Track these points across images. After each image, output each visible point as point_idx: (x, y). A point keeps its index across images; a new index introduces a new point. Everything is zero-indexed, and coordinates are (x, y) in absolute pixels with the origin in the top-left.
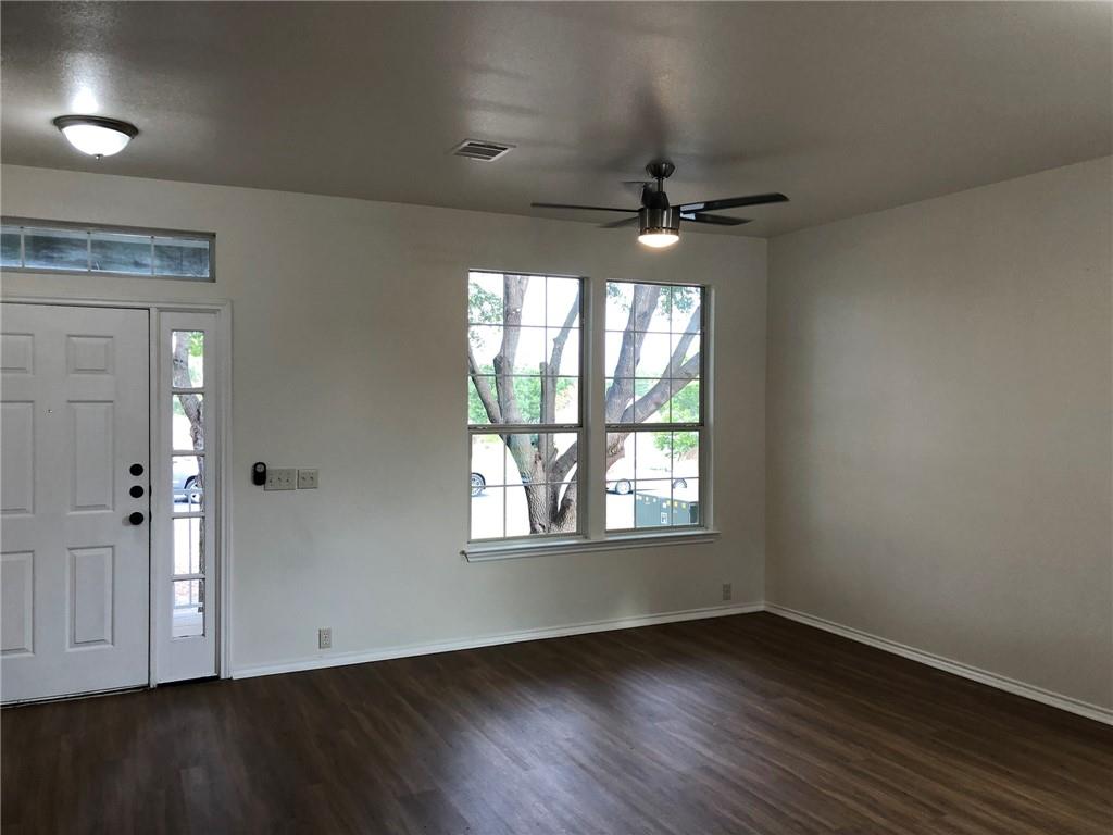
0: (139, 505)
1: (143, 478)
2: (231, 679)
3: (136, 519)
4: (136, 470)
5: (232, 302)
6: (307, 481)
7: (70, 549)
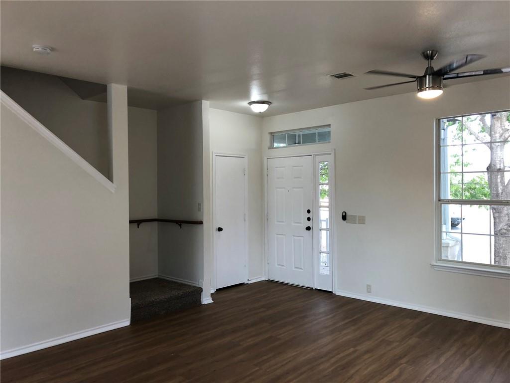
0: (309, 224)
1: (310, 214)
2: (335, 294)
3: (308, 228)
4: (309, 211)
5: (335, 149)
6: (362, 220)
7: (294, 236)
